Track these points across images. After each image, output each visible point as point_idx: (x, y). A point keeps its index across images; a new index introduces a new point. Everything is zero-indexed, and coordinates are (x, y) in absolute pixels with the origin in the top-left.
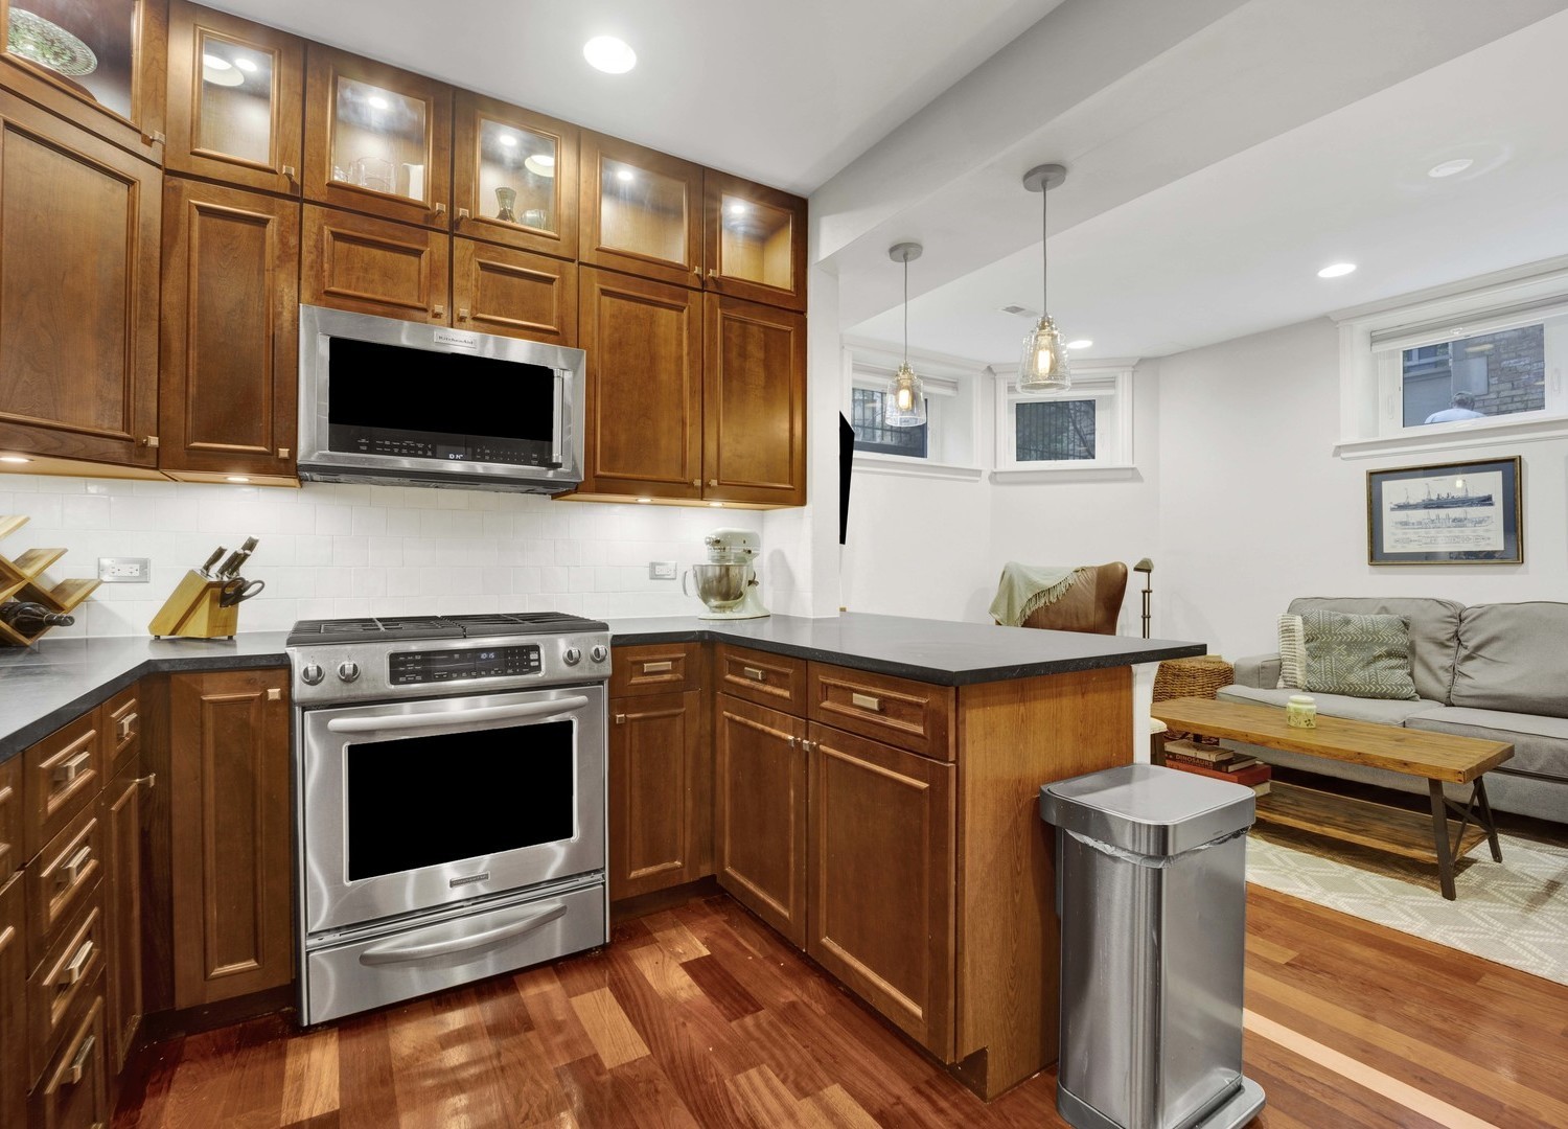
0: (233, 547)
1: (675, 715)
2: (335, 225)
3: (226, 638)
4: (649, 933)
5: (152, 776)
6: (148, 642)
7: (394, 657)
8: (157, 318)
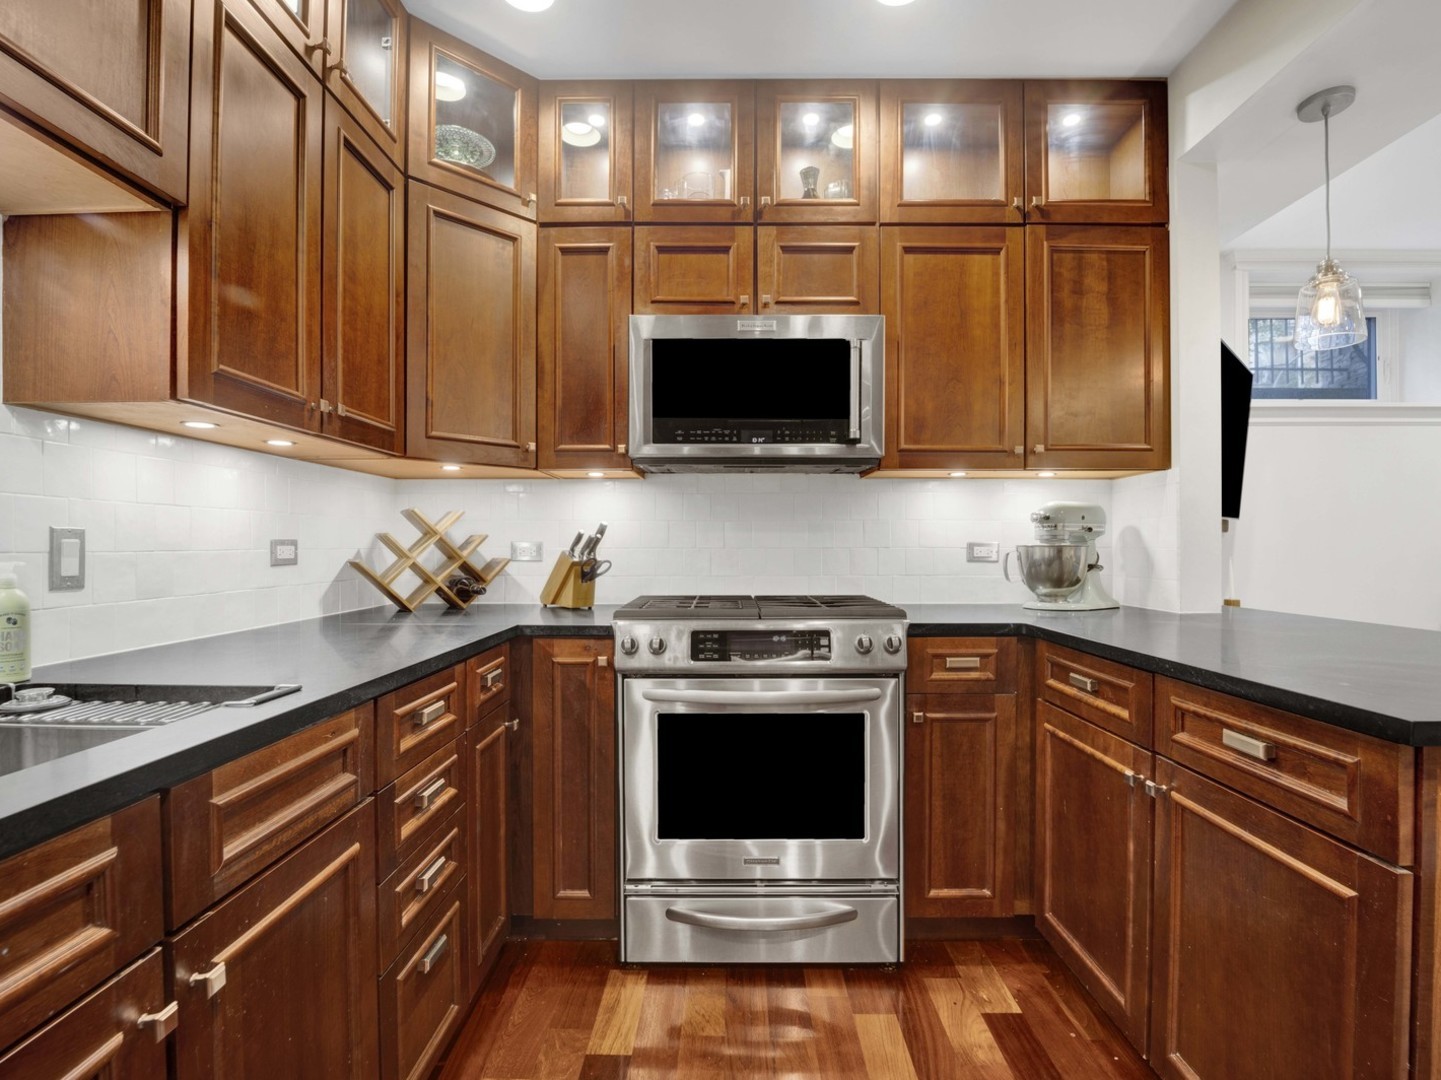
0: (589, 532)
1: (985, 720)
2: (658, 241)
3: (587, 608)
4: (951, 964)
5: (516, 722)
6: (539, 609)
7: (695, 635)
8: (535, 346)
